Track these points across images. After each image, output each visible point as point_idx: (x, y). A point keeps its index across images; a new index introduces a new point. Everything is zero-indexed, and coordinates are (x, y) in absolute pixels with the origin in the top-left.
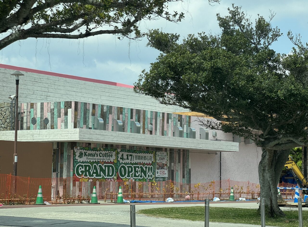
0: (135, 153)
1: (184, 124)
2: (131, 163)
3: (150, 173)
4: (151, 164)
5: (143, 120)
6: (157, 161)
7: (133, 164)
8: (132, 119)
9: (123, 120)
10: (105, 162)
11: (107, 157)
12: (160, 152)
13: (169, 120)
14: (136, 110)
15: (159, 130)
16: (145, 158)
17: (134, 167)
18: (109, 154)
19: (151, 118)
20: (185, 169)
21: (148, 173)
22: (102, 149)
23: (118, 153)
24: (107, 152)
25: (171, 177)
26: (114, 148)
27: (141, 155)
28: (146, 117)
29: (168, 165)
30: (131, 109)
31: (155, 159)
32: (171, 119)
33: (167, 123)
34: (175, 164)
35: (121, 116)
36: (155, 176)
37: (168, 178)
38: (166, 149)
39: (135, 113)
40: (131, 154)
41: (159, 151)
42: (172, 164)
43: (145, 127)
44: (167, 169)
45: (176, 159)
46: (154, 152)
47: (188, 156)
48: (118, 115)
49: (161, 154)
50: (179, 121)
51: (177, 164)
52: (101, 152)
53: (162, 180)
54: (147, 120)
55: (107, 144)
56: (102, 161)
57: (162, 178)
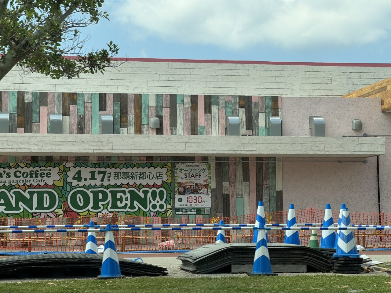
0: (113, 169)
1: (258, 113)
2: (102, 185)
3: (158, 202)
4: (161, 186)
5: (135, 110)
6: (180, 180)
7: (107, 187)
8: (105, 110)
9: (79, 114)
10: (31, 186)
11: (36, 177)
12: (187, 164)
13: (212, 106)
14: (115, 95)
15: (182, 127)
16: (142, 176)
17: (110, 192)
18: (40, 172)
19: (157, 107)
20: (265, 192)
21: (150, 202)
22: (22, 165)
23: (67, 170)
24: (37, 169)
25: (221, 208)
26: (55, 162)
27: (130, 170)
28: (143, 106)
29: (213, 185)
30: (101, 95)
31: (173, 176)
32: (218, 104)
33: (205, 112)
34: (233, 183)
35: (72, 108)
36: (173, 207)
37: (214, 210)
38: (205, 159)
39: (112, 101)
40: (102, 169)
41: (182, 163)
42: (225, 184)
43: (141, 122)
44: (210, 193)
45: (235, 175)
46: (169, 164)
47: (275, 167)
48: (64, 106)
49: (191, 167)
50: (241, 107)
51: (238, 184)
52: (19, 169)
53: (195, 213)
54: (147, 111)
55: (38, 156)
56: (21, 184)
57: (193, 208)
